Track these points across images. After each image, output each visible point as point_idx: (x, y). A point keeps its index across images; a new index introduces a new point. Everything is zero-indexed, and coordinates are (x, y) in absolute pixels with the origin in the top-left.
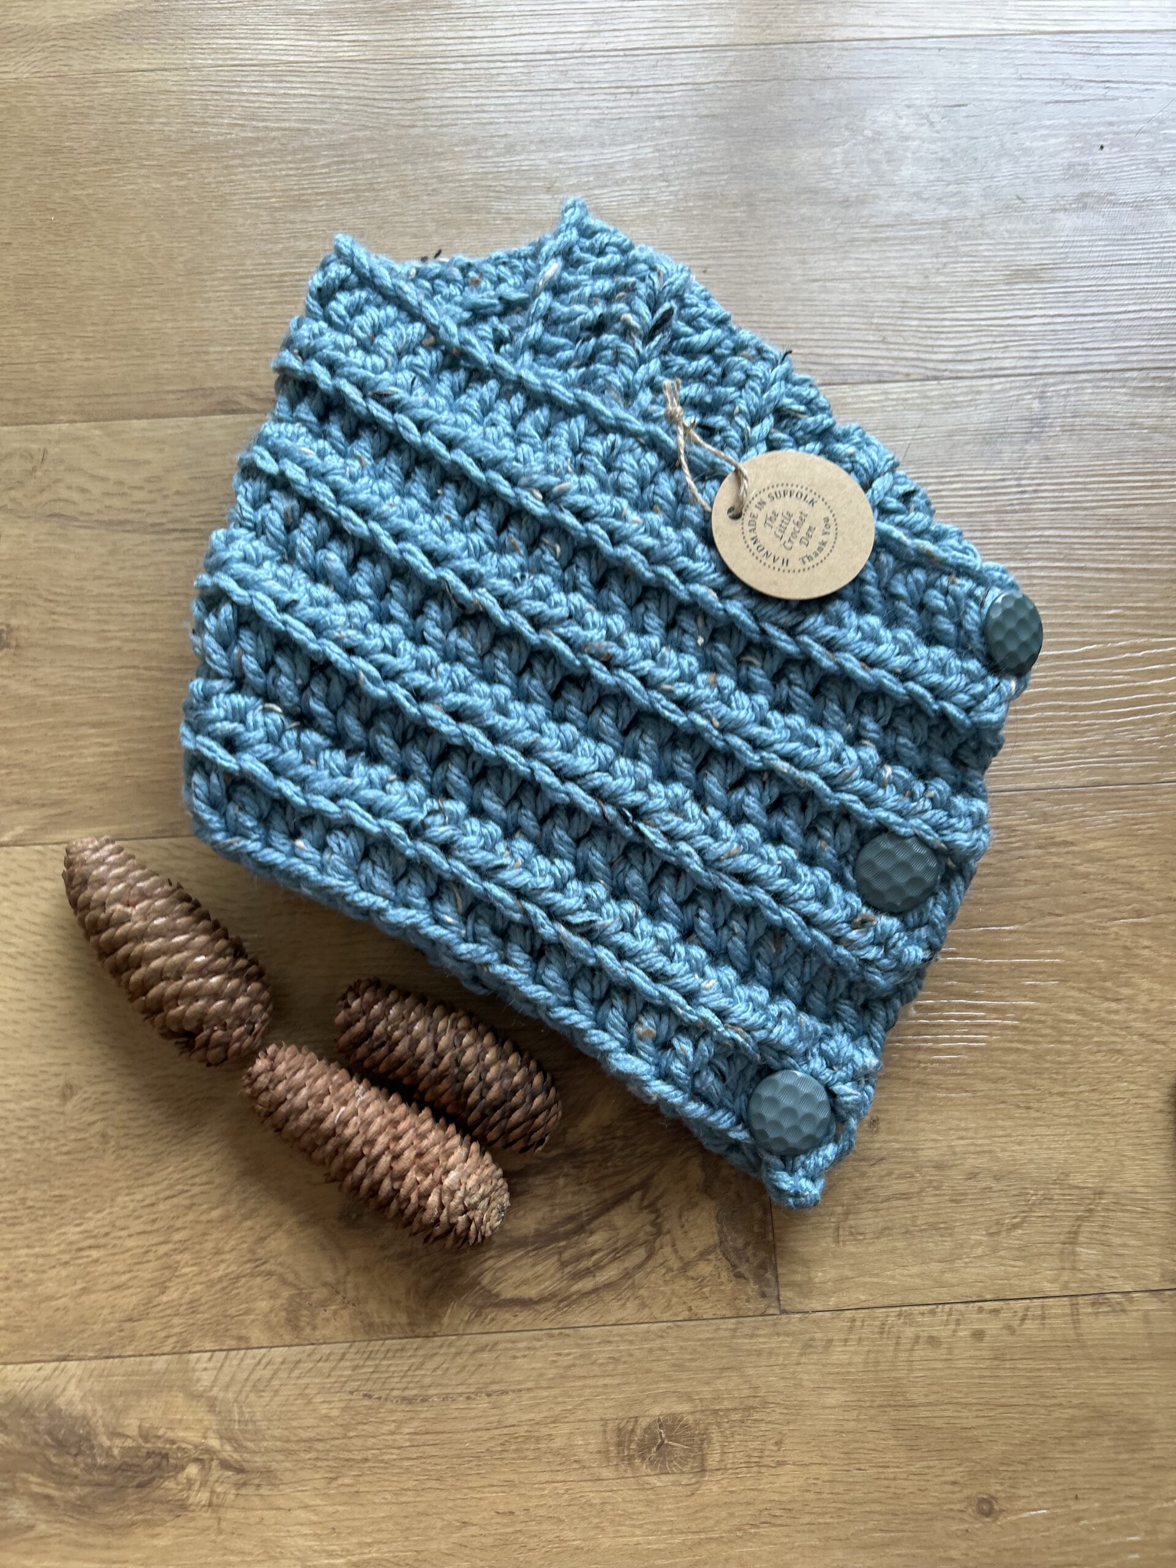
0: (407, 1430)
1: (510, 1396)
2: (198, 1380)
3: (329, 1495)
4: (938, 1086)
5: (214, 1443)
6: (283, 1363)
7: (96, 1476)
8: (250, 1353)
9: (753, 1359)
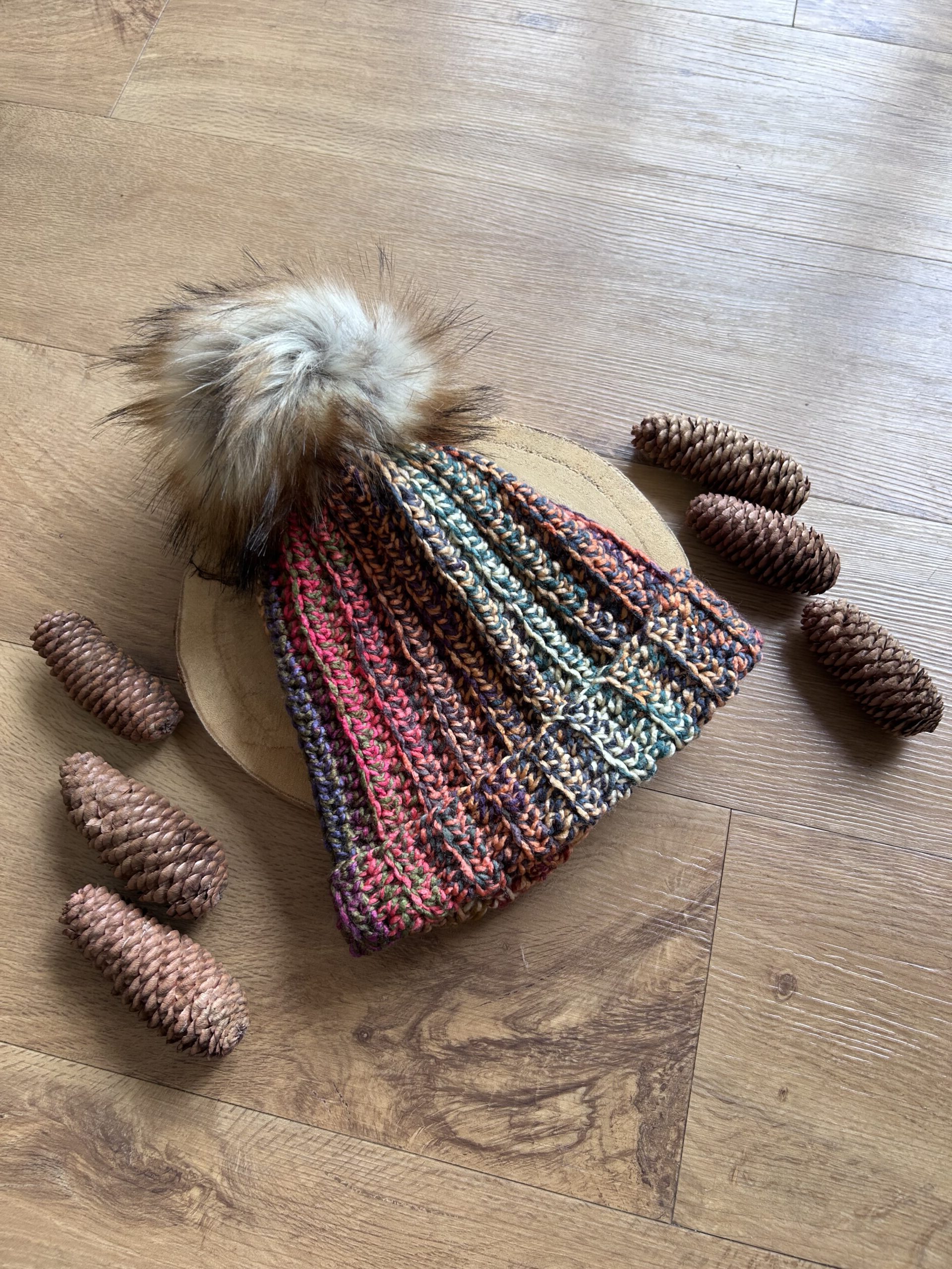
0: (360, 1218)
1: (445, 1218)
2: (219, 1124)
3: (288, 1248)
4: (843, 1080)
5: (217, 1177)
6: (283, 1132)
7: (127, 1173)
8: (262, 1116)
9: (641, 1253)
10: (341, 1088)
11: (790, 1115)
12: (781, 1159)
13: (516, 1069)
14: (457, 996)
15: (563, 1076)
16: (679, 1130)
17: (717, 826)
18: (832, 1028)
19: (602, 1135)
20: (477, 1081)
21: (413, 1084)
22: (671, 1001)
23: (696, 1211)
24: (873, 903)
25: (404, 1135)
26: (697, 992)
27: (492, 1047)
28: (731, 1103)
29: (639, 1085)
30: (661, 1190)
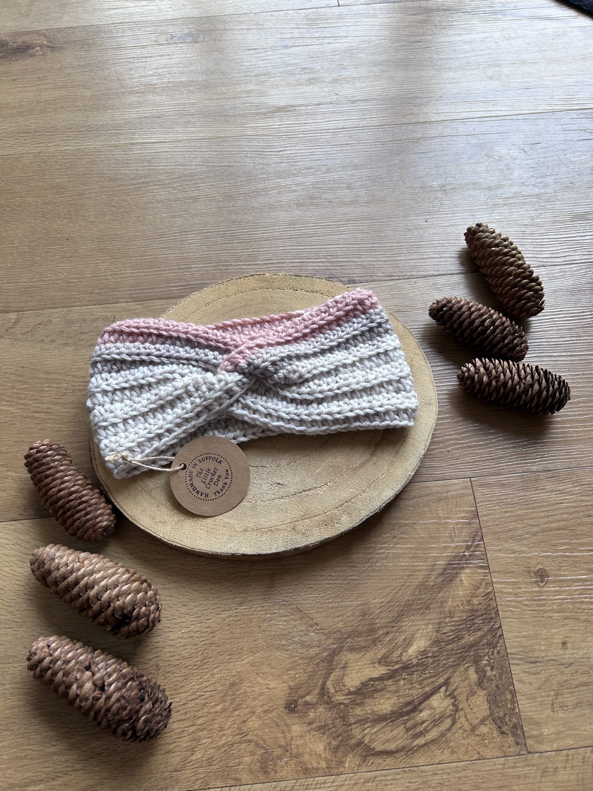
8: (243, 787)
10: (288, 748)
11: (573, 656)
12: (577, 686)
13: (397, 691)
14: (343, 657)
15: (428, 685)
16: (511, 692)
17: (465, 491)
18: (578, 593)
19: (466, 713)
20: (375, 709)
21: (335, 727)
22: (477, 611)
23: (540, 739)
24: (573, 507)
25: (341, 763)
26: (491, 599)
27: (377, 683)
28: (536, 662)
29: (477, 672)
30: (514, 735)
